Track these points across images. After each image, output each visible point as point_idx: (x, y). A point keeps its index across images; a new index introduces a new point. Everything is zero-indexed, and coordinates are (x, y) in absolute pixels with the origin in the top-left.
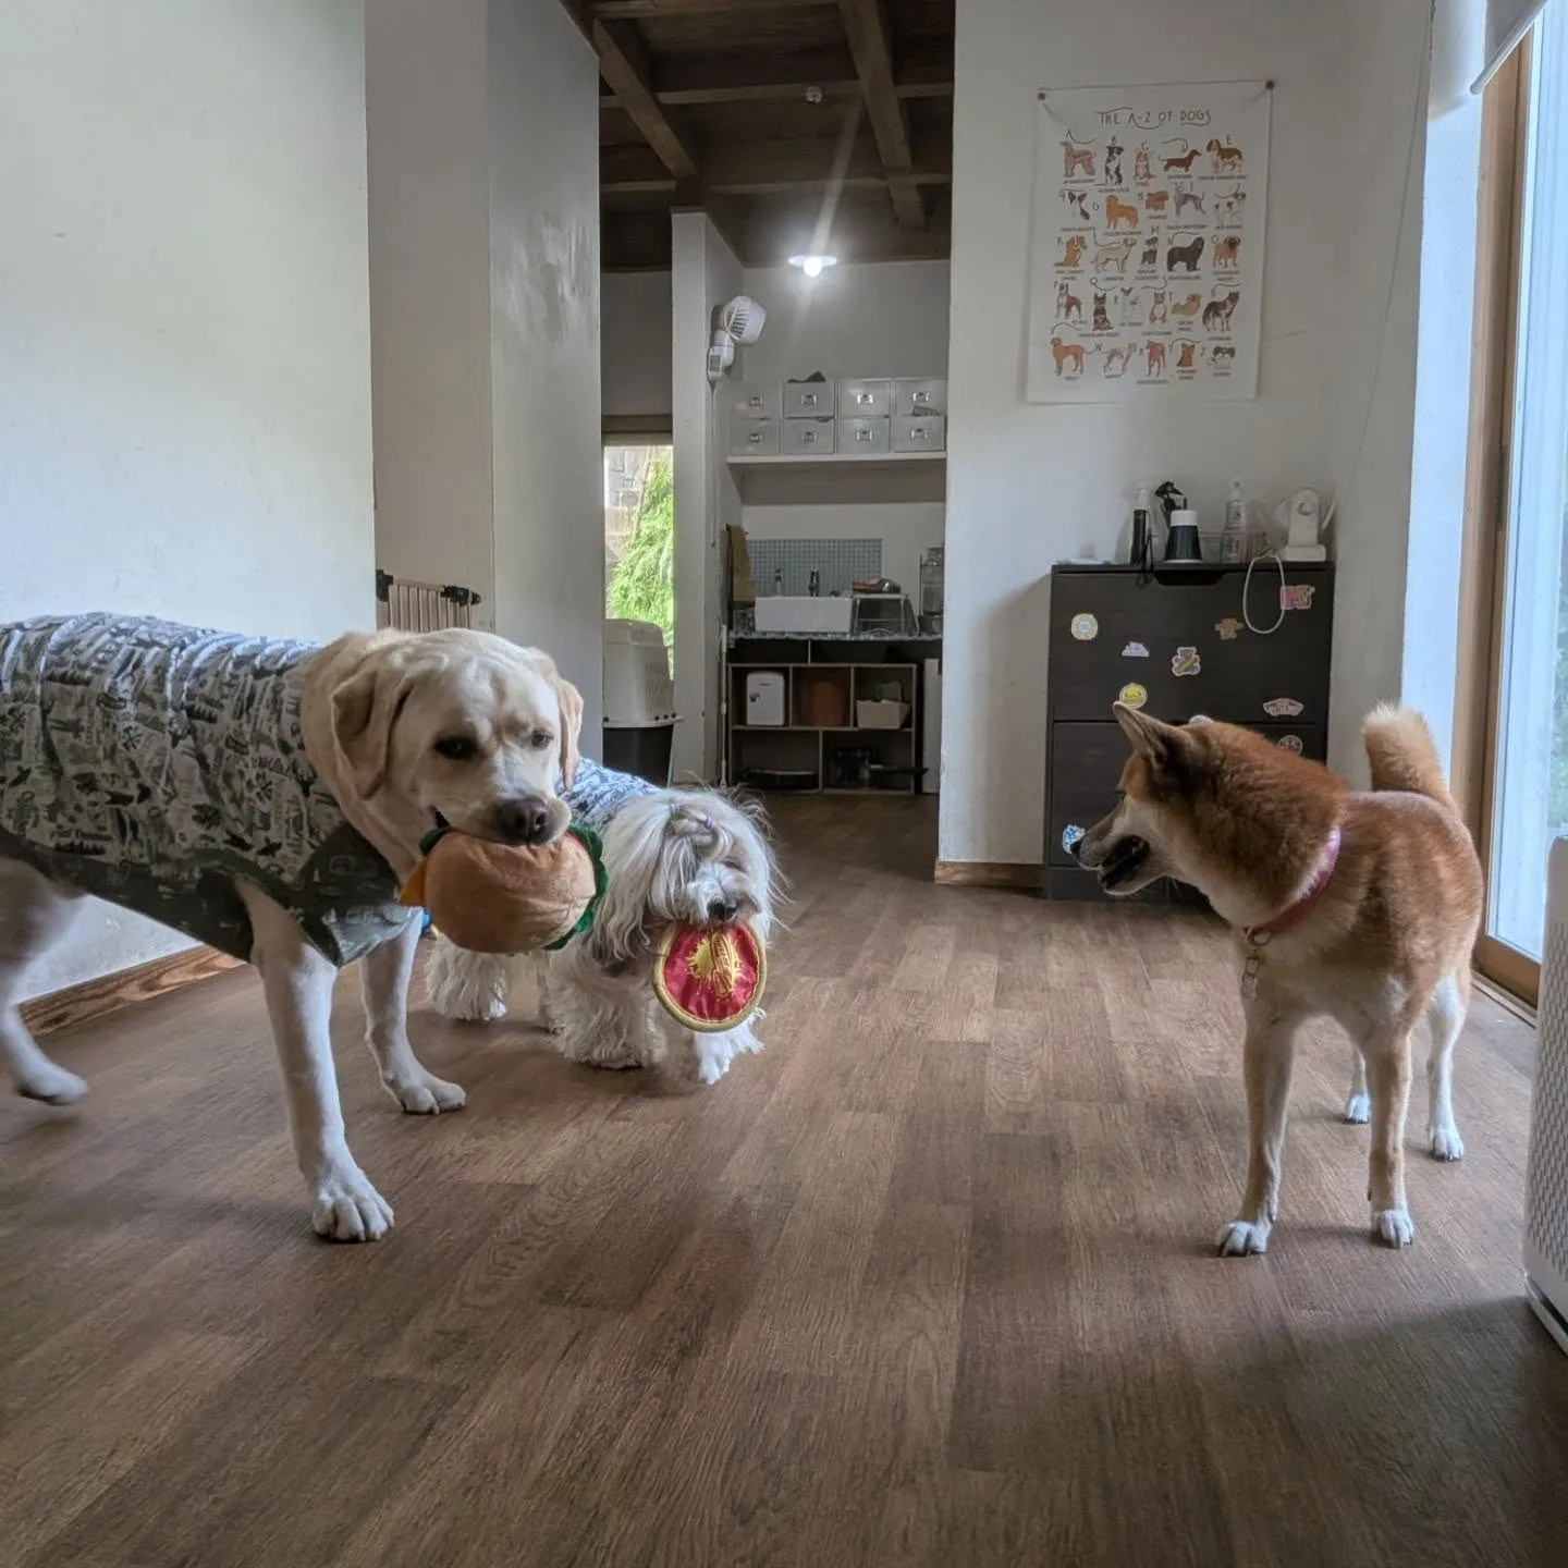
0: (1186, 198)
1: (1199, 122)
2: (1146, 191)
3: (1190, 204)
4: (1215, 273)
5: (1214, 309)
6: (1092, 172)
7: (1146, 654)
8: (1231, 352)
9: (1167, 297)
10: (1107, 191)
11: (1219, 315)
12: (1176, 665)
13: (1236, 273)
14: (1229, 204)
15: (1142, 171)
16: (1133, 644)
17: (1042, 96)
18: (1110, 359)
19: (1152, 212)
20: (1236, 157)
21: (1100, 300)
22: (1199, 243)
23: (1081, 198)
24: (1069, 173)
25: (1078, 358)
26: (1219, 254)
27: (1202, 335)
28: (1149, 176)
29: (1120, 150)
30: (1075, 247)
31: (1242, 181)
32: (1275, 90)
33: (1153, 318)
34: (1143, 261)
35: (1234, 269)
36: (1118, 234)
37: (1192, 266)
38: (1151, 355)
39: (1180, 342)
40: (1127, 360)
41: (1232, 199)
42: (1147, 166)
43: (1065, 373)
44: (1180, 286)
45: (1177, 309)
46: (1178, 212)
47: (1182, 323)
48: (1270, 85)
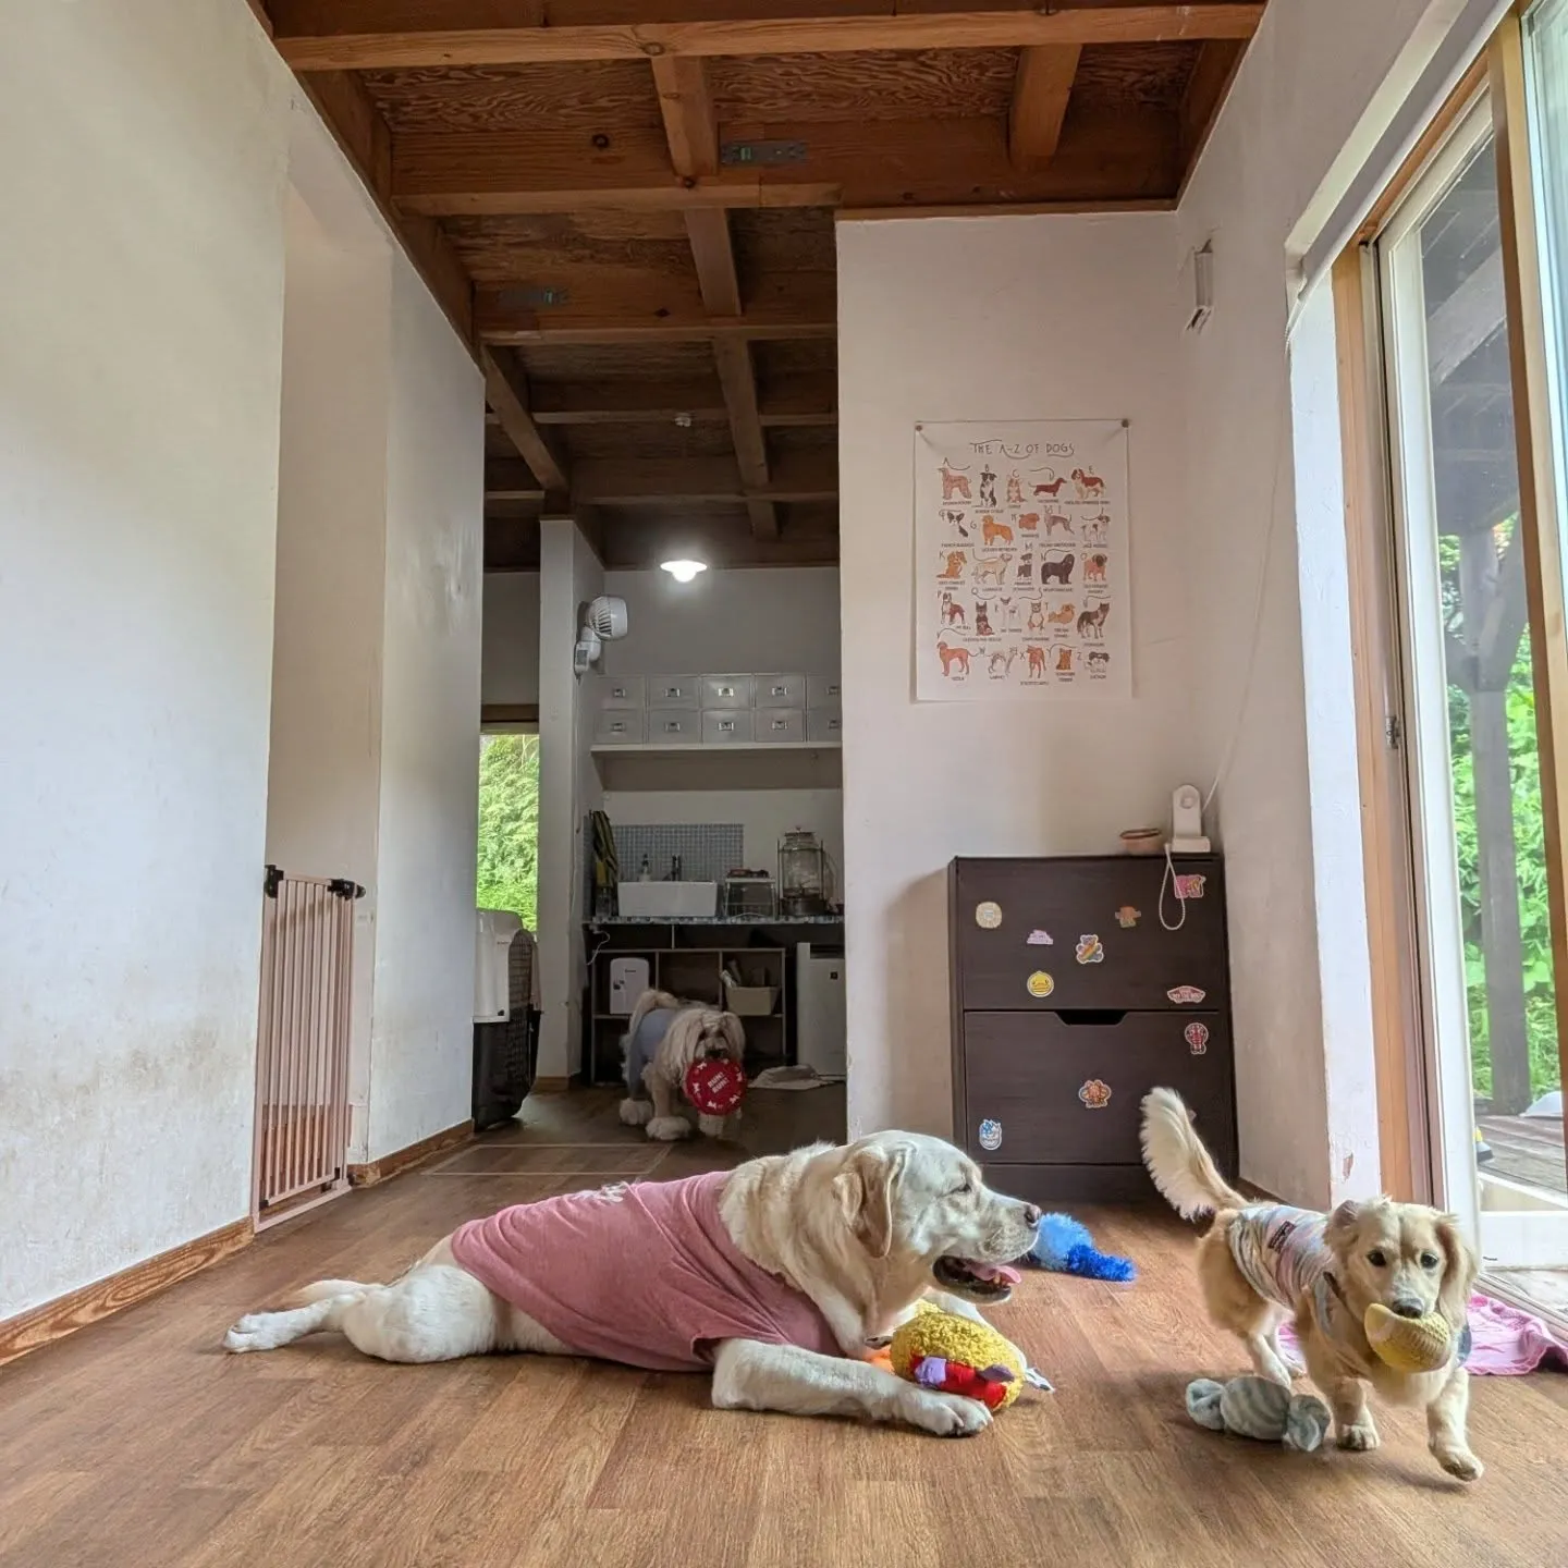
0: (1055, 520)
1: (1062, 453)
2: (1019, 512)
3: (1060, 525)
4: (1086, 586)
5: (1087, 618)
6: (967, 495)
7: (1050, 941)
8: (1106, 657)
9: (1043, 606)
10: (981, 511)
11: (1092, 624)
12: (1080, 953)
13: (1105, 586)
14: (1095, 526)
15: (1014, 495)
16: (1037, 932)
17: (919, 428)
18: (993, 661)
19: (1025, 531)
20: (1098, 485)
21: (981, 608)
22: (1069, 561)
23: (959, 518)
24: (947, 495)
25: (963, 660)
26: (1088, 570)
27: (1077, 641)
28: (1022, 500)
29: (993, 477)
30: (955, 561)
31: (1104, 506)
32: (1130, 427)
33: (1031, 625)
34: (1020, 575)
35: (1102, 583)
36: (993, 550)
37: (1064, 580)
38: (1031, 658)
39: (1058, 647)
40: (1010, 661)
41: (1097, 521)
42: (1018, 491)
43: (953, 673)
44: (1054, 597)
45: (1053, 617)
46: (1049, 532)
47: (1058, 630)
48: (1125, 424)
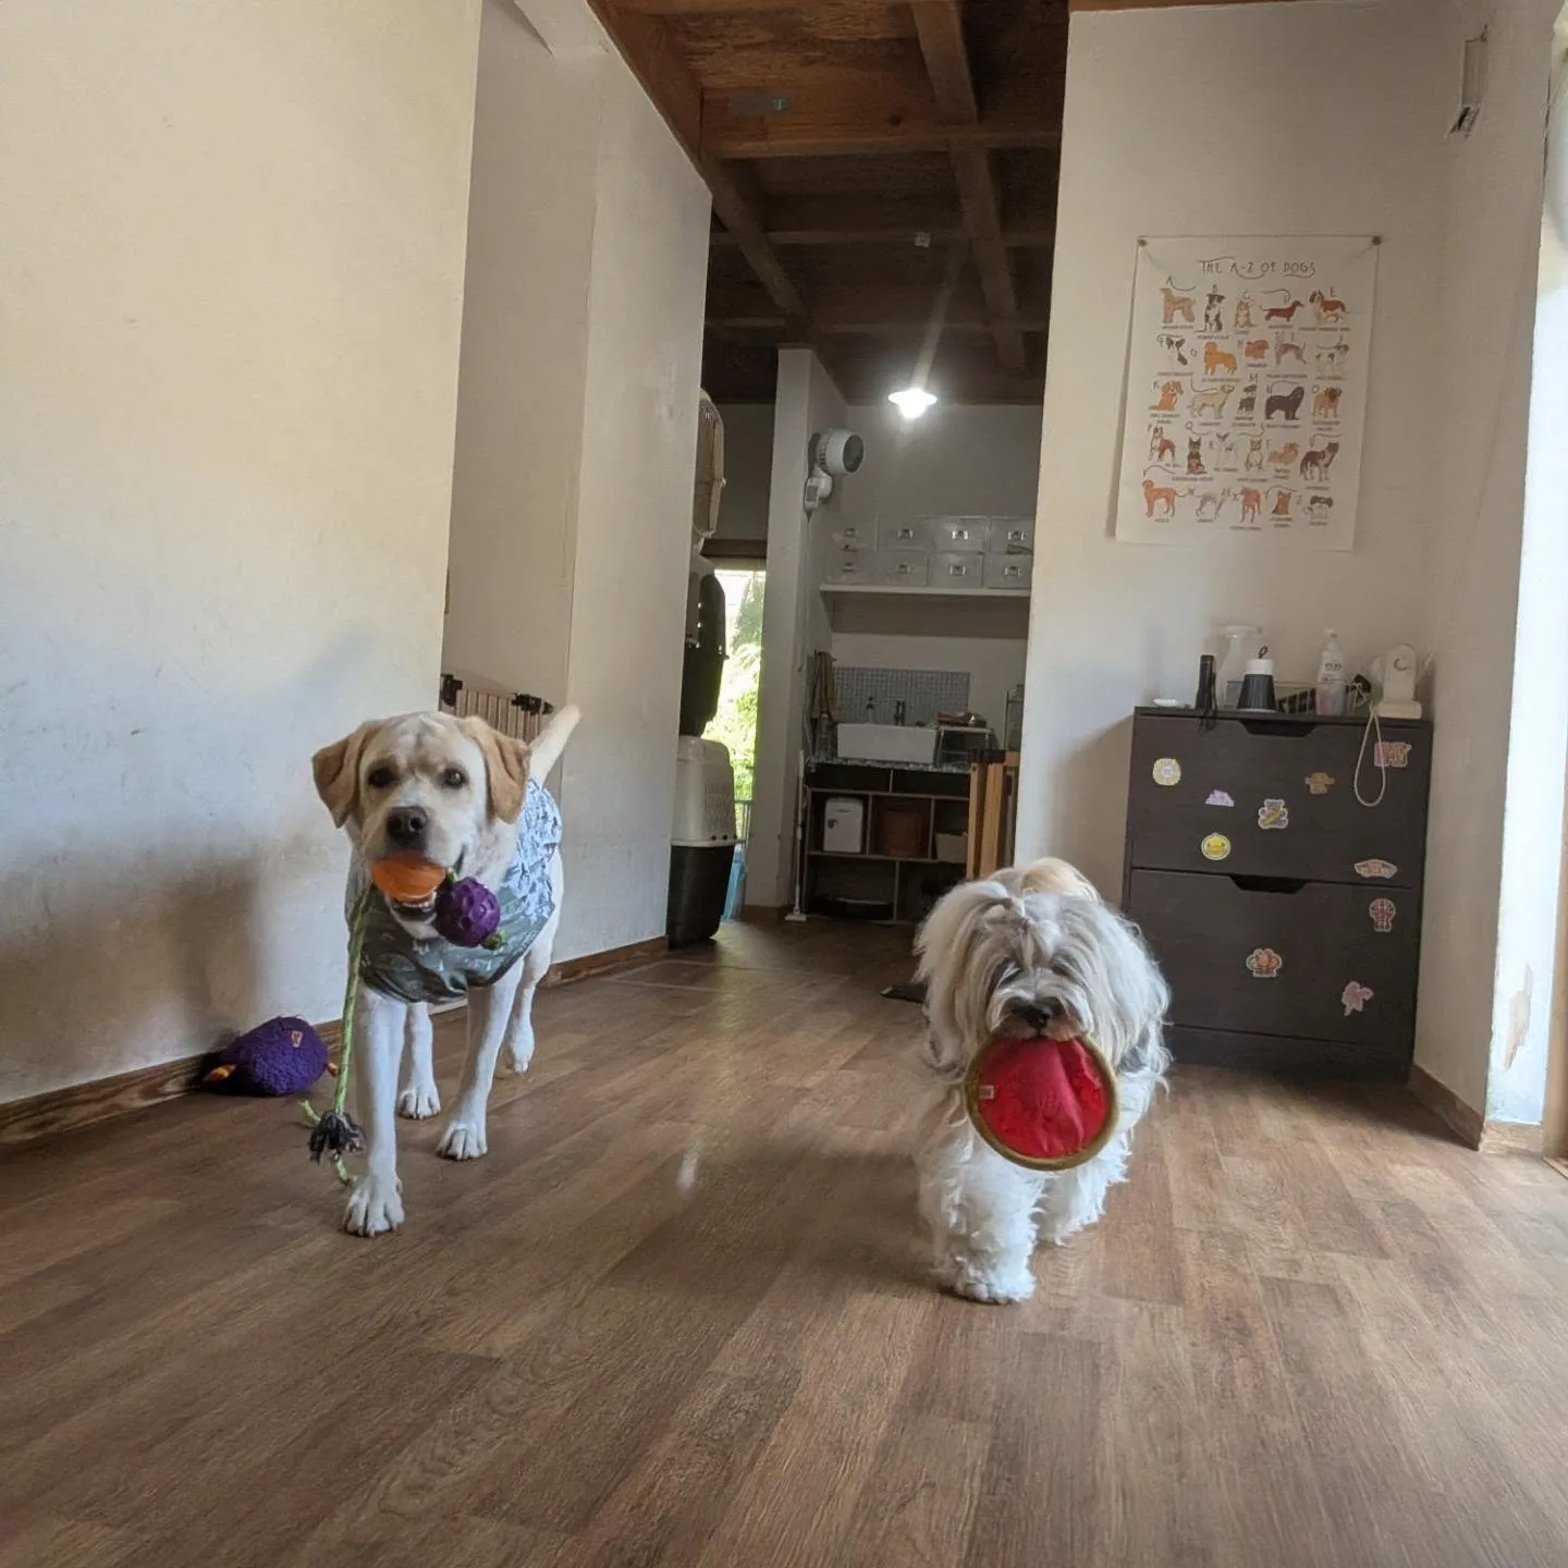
0: (1287, 348)
1: (1304, 274)
2: (1245, 339)
3: (1291, 354)
4: (1315, 423)
5: (1312, 458)
6: (1190, 318)
7: (1231, 803)
8: (1329, 502)
9: (1264, 444)
10: (1205, 338)
11: (1317, 464)
12: (1262, 817)
13: (1337, 423)
14: (1332, 356)
15: (1242, 319)
16: (1218, 794)
17: (1143, 243)
18: (1203, 503)
19: (1251, 360)
20: (1338, 311)
21: (1195, 445)
22: (1298, 394)
23: (1179, 344)
24: (1168, 318)
25: (1170, 501)
26: (1320, 405)
27: (1301, 485)
28: (1248, 324)
29: (1221, 298)
30: (1171, 392)
31: (1345, 333)
32: (1382, 245)
33: (1248, 464)
34: (1241, 408)
35: (1334, 420)
36: (1215, 380)
37: (1290, 415)
38: (1244, 501)
39: (1277, 489)
40: (1221, 504)
41: (1334, 351)
42: (1248, 315)
43: (1156, 515)
44: (1277, 433)
45: (1274, 457)
46: (1278, 362)
47: (1278, 471)
48: (1377, 241)
